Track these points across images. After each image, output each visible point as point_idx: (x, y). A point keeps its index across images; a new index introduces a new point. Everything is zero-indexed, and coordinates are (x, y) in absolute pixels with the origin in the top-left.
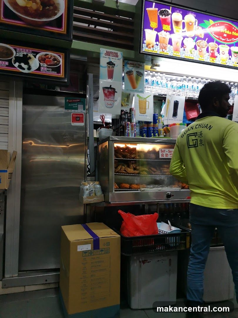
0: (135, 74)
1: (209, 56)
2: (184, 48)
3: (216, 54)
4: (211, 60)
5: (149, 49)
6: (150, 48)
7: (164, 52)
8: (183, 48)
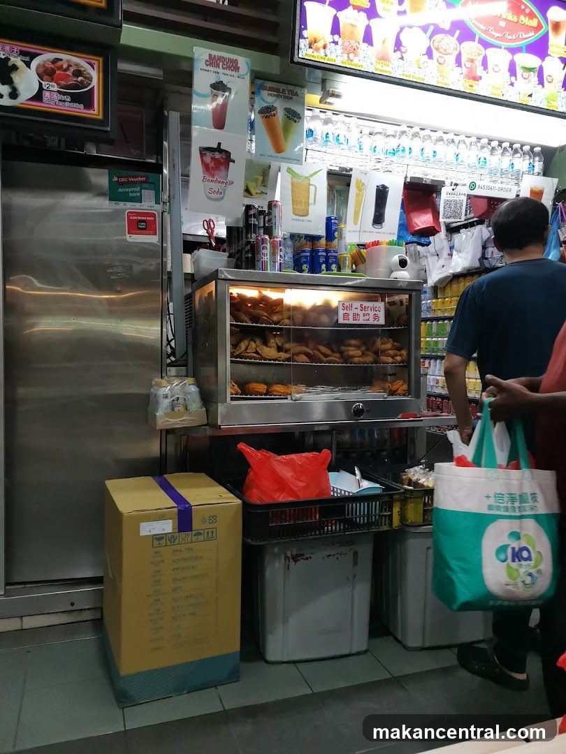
0: (280, 115)
1: (462, 76)
2: (402, 52)
3: (479, 71)
4: (467, 85)
5: (315, 54)
6: (317, 49)
7: (352, 61)
8: (398, 53)
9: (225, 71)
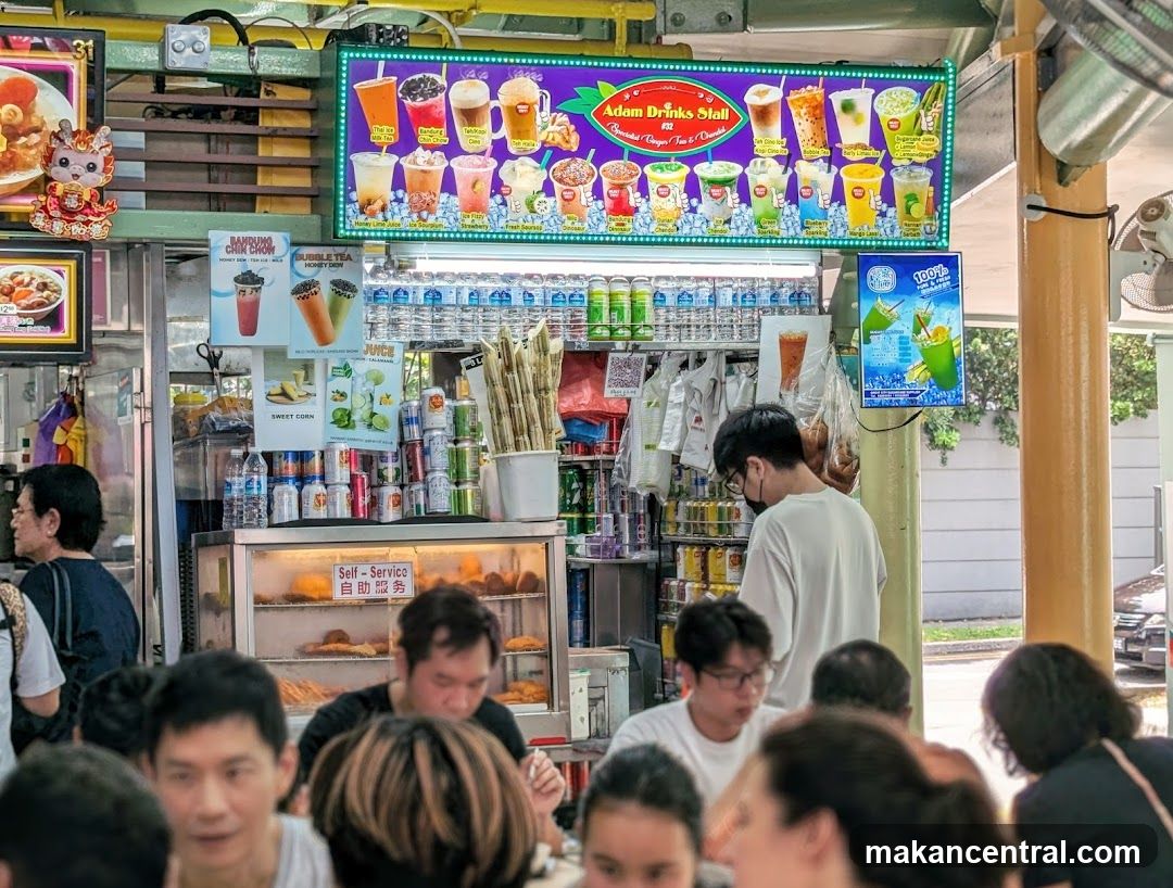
0: (325, 293)
1: (604, 213)
2: (503, 195)
3: (634, 198)
4: (613, 224)
5: (370, 220)
6: (373, 214)
7: (425, 221)
8: (498, 198)
9: (255, 256)
